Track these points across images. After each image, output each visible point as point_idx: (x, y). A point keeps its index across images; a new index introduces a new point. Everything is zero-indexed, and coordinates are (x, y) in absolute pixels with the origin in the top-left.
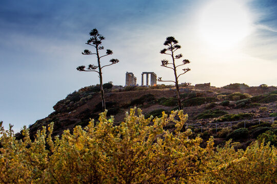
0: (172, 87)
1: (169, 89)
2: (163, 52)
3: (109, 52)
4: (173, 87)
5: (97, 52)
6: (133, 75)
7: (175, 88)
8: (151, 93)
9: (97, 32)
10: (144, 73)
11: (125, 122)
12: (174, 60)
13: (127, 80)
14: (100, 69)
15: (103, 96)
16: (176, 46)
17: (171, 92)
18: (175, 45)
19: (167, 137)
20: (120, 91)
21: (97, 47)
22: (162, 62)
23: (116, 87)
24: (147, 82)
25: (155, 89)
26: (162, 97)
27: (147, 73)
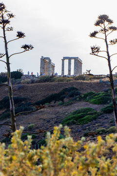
0: (102, 78)
1: (98, 81)
2: (93, 35)
3: (20, 35)
4: (105, 77)
5: (4, 34)
6: (50, 61)
7: (108, 79)
8: (75, 86)
9: (4, 8)
10: (65, 58)
11: (46, 146)
12: (107, 47)
13: (42, 67)
14: (8, 58)
15: (11, 95)
16: (111, 28)
17: (102, 84)
18: (110, 26)
19: (103, 168)
20: (33, 82)
21: (4, 28)
22: (92, 49)
23: (27, 76)
24: (69, 71)
25: (80, 81)
26: (89, 91)
27: (70, 59)
